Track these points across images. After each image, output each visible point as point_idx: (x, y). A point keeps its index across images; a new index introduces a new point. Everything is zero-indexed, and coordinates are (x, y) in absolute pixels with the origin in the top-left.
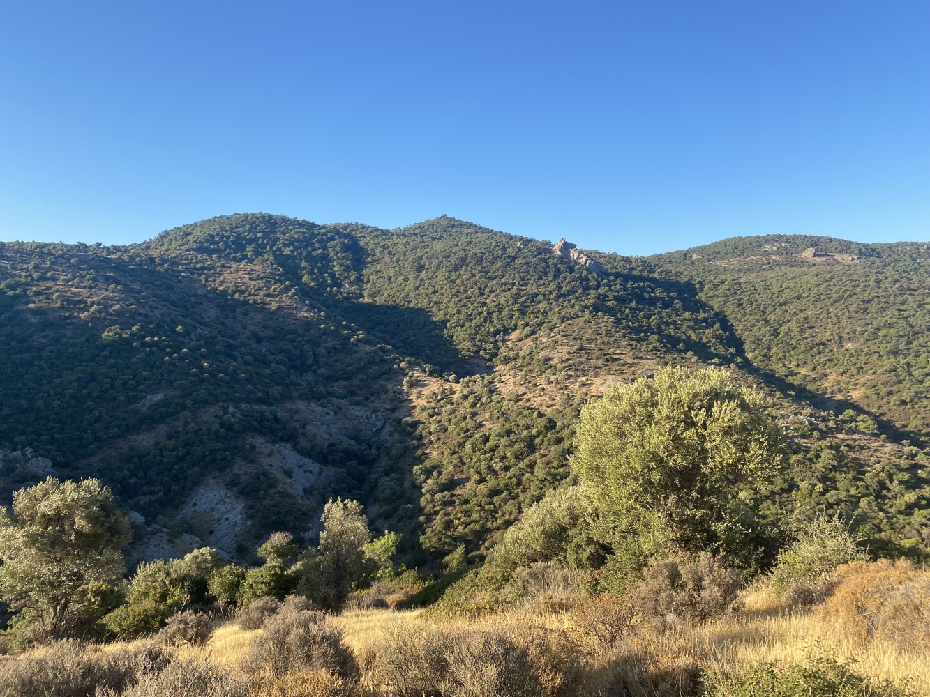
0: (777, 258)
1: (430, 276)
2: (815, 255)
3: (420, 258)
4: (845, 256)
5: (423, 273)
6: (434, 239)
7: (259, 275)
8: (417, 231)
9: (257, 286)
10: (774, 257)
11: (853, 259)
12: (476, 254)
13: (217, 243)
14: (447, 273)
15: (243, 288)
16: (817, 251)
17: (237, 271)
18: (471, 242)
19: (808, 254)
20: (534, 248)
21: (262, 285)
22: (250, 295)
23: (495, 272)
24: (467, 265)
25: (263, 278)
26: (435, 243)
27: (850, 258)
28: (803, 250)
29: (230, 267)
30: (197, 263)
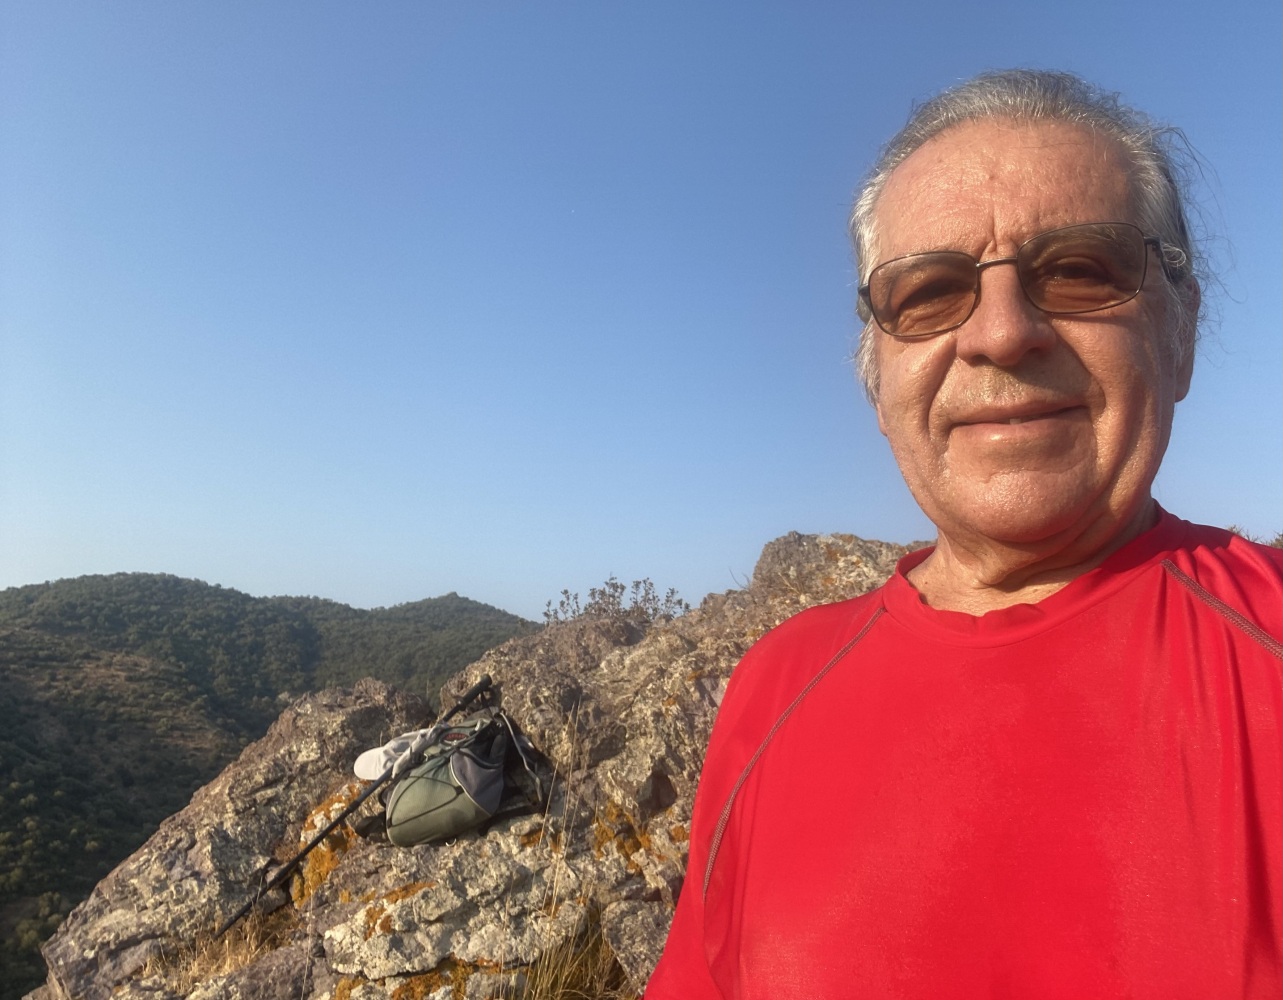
7: (143, 673)
9: (140, 691)
13: (80, 618)
15: (116, 693)
17: (109, 665)
21: (146, 689)
22: (124, 705)
25: (150, 678)
29: (98, 659)
30: (41, 649)
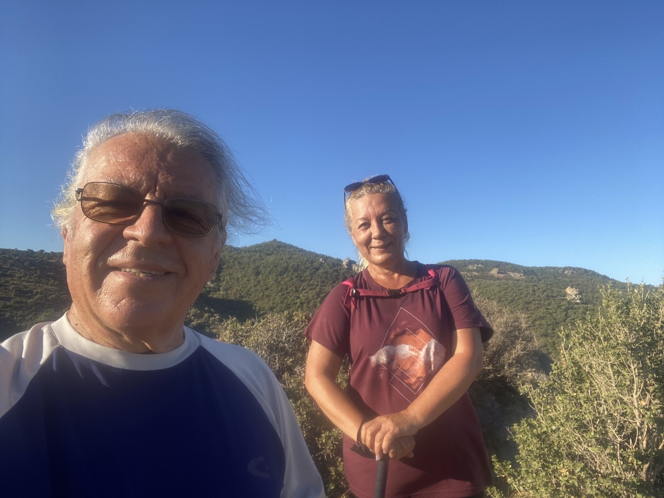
0: (476, 274)
1: (264, 279)
2: (498, 273)
3: (258, 267)
4: (516, 274)
5: (260, 276)
6: (268, 254)
8: (257, 249)
10: (474, 273)
11: (521, 276)
12: (294, 265)
14: (275, 277)
16: (499, 270)
18: (291, 258)
19: (494, 272)
20: (331, 263)
23: (305, 277)
24: (288, 272)
26: (268, 257)
27: (519, 275)
28: (492, 269)
